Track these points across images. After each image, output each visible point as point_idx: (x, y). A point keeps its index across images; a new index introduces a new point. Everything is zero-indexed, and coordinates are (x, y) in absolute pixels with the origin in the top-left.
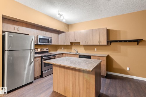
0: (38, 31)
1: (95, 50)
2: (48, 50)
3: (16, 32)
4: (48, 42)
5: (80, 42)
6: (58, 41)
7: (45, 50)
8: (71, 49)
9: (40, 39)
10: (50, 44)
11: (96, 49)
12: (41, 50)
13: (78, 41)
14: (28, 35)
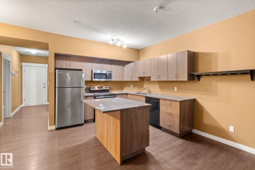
0: (93, 64)
1: (174, 89)
2: (108, 89)
3: (69, 67)
4: (106, 78)
5: (150, 77)
6: (123, 76)
7: (104, 88)
8: (142, 87)
9: (95, 74)
10: (109, 80)
11: (176, 88)
12: (98, 88)
13: (149, 76)
14: (81, 70)
